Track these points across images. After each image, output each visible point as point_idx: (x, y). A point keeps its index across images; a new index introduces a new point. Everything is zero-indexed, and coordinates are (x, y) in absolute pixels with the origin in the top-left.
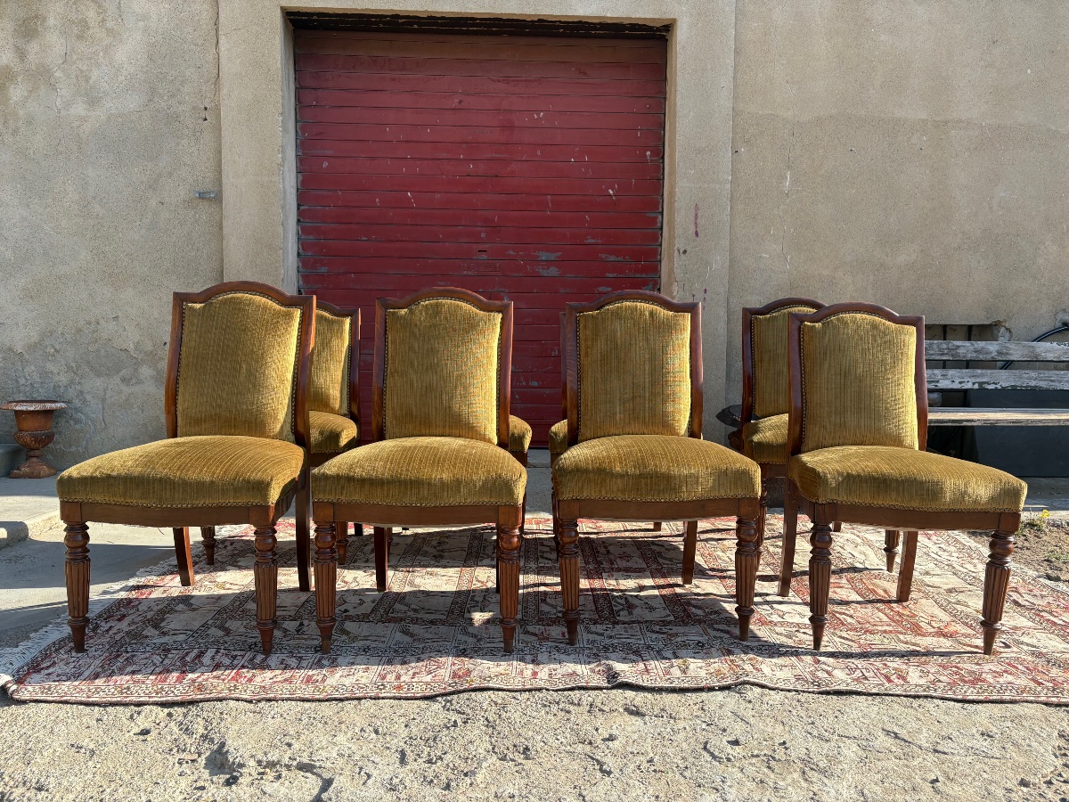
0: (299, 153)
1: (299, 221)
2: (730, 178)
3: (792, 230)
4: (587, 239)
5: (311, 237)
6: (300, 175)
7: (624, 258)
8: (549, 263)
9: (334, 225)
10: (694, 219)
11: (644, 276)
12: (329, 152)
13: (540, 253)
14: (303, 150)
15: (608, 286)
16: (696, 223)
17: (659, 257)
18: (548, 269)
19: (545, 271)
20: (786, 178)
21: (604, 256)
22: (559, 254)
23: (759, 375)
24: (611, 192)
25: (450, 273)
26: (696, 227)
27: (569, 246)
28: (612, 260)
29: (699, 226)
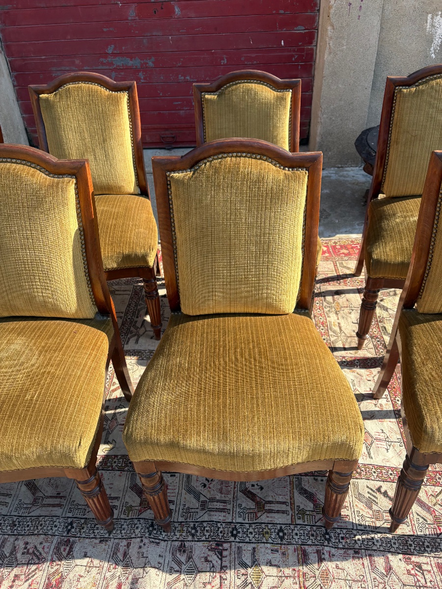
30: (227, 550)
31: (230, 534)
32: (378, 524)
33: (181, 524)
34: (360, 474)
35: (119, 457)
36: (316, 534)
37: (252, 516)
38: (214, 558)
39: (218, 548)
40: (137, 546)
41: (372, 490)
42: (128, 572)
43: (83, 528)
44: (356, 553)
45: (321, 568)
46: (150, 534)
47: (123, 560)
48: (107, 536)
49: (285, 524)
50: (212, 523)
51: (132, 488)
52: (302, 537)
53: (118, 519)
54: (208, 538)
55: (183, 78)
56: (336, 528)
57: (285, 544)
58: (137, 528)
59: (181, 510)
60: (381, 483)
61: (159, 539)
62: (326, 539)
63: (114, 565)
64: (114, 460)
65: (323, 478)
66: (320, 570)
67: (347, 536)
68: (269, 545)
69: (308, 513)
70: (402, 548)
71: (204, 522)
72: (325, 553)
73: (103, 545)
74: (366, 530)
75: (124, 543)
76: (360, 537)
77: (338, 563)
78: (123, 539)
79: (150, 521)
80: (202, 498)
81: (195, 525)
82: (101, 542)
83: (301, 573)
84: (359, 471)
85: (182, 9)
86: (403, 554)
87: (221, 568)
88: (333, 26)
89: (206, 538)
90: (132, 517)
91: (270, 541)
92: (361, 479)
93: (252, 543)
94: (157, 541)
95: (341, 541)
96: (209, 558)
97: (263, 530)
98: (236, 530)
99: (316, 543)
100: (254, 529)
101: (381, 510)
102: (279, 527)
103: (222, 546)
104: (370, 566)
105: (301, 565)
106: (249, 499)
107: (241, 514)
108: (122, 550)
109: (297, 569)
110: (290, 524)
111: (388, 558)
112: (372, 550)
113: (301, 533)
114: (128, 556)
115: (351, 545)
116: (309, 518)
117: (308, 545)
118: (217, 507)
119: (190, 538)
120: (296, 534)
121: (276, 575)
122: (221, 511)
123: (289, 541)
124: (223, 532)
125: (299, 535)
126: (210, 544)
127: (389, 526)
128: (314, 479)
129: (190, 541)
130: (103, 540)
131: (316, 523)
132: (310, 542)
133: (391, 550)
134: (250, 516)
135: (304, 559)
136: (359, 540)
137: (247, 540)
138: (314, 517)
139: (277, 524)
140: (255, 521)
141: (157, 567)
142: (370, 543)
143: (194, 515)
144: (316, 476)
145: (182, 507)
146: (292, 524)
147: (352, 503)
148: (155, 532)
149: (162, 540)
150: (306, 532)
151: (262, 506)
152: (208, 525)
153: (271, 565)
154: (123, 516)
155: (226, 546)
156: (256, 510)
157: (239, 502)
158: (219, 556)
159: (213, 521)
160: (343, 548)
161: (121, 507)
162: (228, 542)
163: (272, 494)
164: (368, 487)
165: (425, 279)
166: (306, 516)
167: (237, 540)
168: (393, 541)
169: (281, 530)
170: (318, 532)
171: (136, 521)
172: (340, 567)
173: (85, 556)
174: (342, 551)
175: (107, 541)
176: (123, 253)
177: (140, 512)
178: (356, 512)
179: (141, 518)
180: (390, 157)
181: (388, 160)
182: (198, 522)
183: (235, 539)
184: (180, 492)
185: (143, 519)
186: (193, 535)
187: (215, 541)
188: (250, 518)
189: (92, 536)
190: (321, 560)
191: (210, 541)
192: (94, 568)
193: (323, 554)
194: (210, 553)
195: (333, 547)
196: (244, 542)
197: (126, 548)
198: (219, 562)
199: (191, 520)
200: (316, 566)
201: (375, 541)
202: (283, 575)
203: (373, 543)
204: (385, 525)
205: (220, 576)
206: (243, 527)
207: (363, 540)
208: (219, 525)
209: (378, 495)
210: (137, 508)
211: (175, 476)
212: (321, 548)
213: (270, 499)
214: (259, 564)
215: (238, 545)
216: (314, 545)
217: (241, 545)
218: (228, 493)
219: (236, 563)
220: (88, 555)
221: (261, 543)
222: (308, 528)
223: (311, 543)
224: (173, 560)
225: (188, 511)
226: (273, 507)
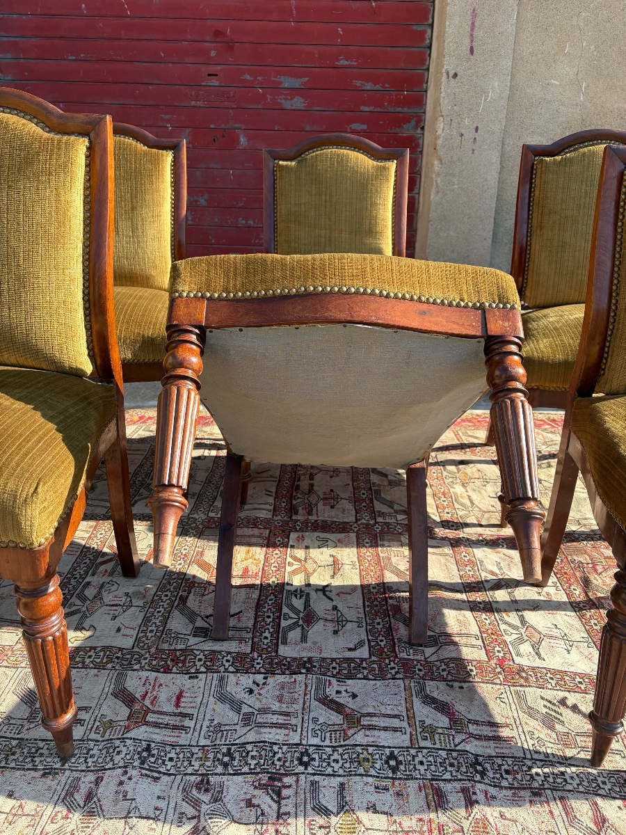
3: (592, 47)
4: (339, 60)
5: (9, 56)
7: (383, 87)
8: (293, 92)
9: (34, 40)
10: (469, 29)
11: (406, 110)
13: (282, 79)
15: (363, 123)
16: (472, 35)
17: (425, 85)
18: (292, 99)
19: (288, 102)
21: (358, 83)
22: (306, 79)
23: (536, 247)
25: (176, 104)
26: (472, 41)
27: (317, 69)
28: (368, 88)
29: (475, 39)
30: (289, 787)
31: (296, 762)
32: (569, 753)
33: (204, 750)
34: (526, 679)
35: (99, 649)
36: (459, 763)
37: (338, 735)
38: (265, 801)
39: (274, 785)
40: (116, 781)
41: (550, 702)
42: (91, 825)
43: (13, 754)
44: (535, 794)
45: (472, 815)
46: (143, 763)
47: (85, 805)
48: (58, 766)
49: (399, 748)
50: (262, 744)
51: (115, 695)
52: (433, 768)
53: (84, 741)
54: (254, 769)
55: (244, 222)
56: (493, 757)
57: (400, 779)
58: (119, 753)
59: (204, 728)
60: (566, 694)
61: (160, 772)
62: (477, 772)
63: (65, 812)
64: (90, 654)
65: (463, 684)
66: (470, 818)
67: (515, 768)
68: (370, 780)
69: (440, 731)
70: (618, 790)
71: (248, 743)
72: (478, 792)
73: (48, 781)
74: (547, 760)
75: (91, 777)
76: (539, 771)
77: (503, 809)
78: (88, 771)
79: (143, 743)
80: (245, 709)
81: (229, 749)
82: (44, 775)
83: (433, 826)
84: (524, 675)
85: (249, 139)
86: (622, 799)
87: (278, 817)
88: (440, 160)
89: (250, 769)
90: (111, 737)
91: (372, 772)
92: (529, 686)
93: (339, 776)
94: (156, 775)
95: (505, 776)
96: (254, 801)
97: (358, 755)
98: (309, 755)
99: (459, 777)
100: (342, 755)
101: (570, 732)
102: (387, 751)
103: (280, 780)
104: (565, 819)
105: (433, 811)
106: (331, 711)
107: (318, 732)
108: (84, 789)
109: (425, 817)
110: (407, 748)
111: (596, 804)
112: (564, 790)
113: (430, 761)
114: (95, 799)
115: (524, 782)
116: (442, 738)
117: (445, 780)
118: (272, 720)
119: (220, 769)
120: (421, 763)
121: (386, 828)
122: (281, 728)
123: (408, 773)
124: (283, 759)
125: (425, 764)
126: (258, 778)
127: (589, 757)
128: (447, 685)
129: (221, 774)
130: (49, 772)
131: (456, 746)
132: (447, 776)
133: (600, 792)
134: (333, 735)
135: (439, 801)
136: (537, 774)
137: (329, 770)
138: (451, 737)
139: (384, 747)
140: (342, 743)
141: (153, 816)
142: (559, 781)
143: (229, 734)
144: (450, 681)
145: (206, 723)
146: (412, 748)
147: (518, 719)
148: (152, 760)
149: (164, 774)
150: (439, 760)
151: (356, 720)
152: (255, 749)
153: (376, 812)
154: (93, 736)
155: (286, 780)
156: (345, 726)
157: (312, 715)
158: (275, 797)
159: (265, 742)
160: (511, 788)
161: (92, 722)
162: (293, 774)
163: (374, 704)
164: (542, 698)
165: (609, 339)
166: (437, 737)
167: (310, 770)
168: (600, 780)
169: (392, 756)
170: (461, 760)
171: (117, 743)
172: (508, 816)
173: (10, 795)
174: (509, 793)
175: (57, 773)
176: (143, 336)
177: (128, 729)
178: (526, 733)
179: (127, 738)
180: (533, 249)
181: (529, 254)
182: (237, 744)
183: (306, 769)
184: (204, 701)
185: (131, 739)
186: (225, 765)
187: (268, 773)
188: (333, 738)
189: (30, 766)
190: (470, 803)
191: (257, 774)
192: (24, 817)
193: (475, 793)
194: (257, 792)
195: (491, 785)
196: (324, 775)
197: (92, 785)
198: (275, 806)
199: (223, 742)
200: (463, 812)
201: (567, 777)
202: (400, 829)
203: (565, 780)
204: (582, 755)
205: (277, 831)
206: (320, 752)
207: (546, 776)
208: (276, 748)
209: (562, 709)
210: (121, 723)
211: (197, 677)
212: (468, 784)
213: (371, 710)
214: (353, 810)
215: (312, 778)
216: (455, 780)
217: (317, 778)
218: (294, 701)
219: (308, 807)
220: (16, 795)
221: (356, 775)
222: (444, 754)
223: (450, 777)
224: (183, 800)
225: (218, 729)
226: (375, 721)
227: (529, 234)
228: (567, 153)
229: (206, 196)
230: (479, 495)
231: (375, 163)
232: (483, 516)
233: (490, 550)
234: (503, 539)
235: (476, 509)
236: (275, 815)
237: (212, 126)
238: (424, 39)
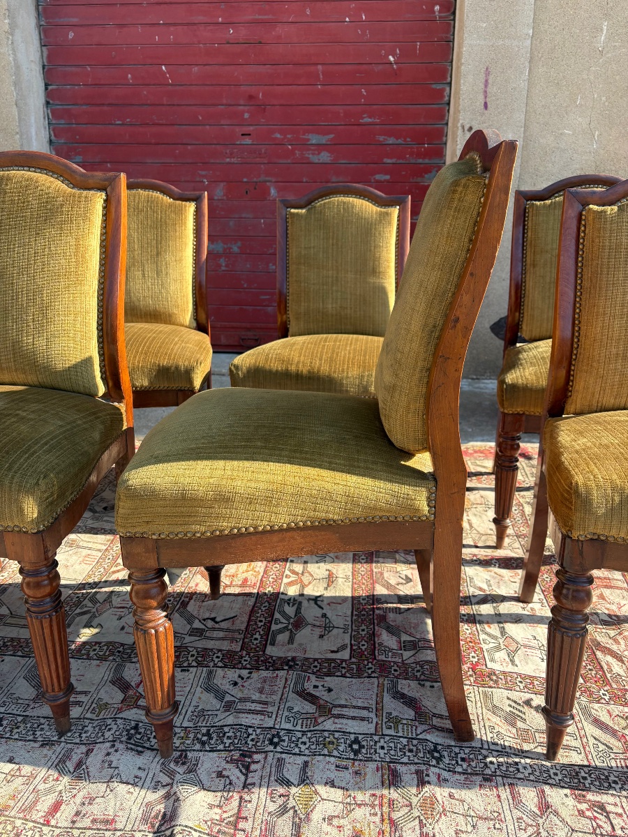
0: (42, 23)
1: (48, 103)
2: (531, 32)
3: (604, 99)
4: (363, 118)
5: (63, 122)
6: (44, 48)
7: (405, 141)
8: (320, 148)
9: (84, 107)
10: (483, 86)
11: (427, 161)
12: (74, 20)
13: (310, 136)
14: (46, 18)
15: (386, 174)
16: (485, 92)
17: (444, 139)
18: (319, 154)
19: (315, 156)
20: (602, 30)
21: (381, 138)
22: (332, 136)
23: (530, 284)
24: (391, 58)
25: (212, 161)
26: (486, 97)
27: (343, 127)
28: (391, 142)
29: (489, 95)
30: (257, 762)
31: (267, 742)
32: (526, 747)
33: (186, 730)
34: (496, 682)
35: (104, 644)
36: (417, 749)
37: (309, 722)
38: (234, 773)
39: (244, 762)
40: (105, 752)
41: (515, 702)
42: (78, 788)
43: (18, 728)
44: (486, 780)
45: (422, 793)
46: (129, 738)
47: (74, 771)
48: (55, 738)
49: (364, 734)
50: (238, 727)
51: (113, 683)
52: (392, 752)
53: (80, 719)
54: (229, 747)
56: (452, 746)
57: (361, 760)
58: (110, 730)
59: (189, 712)
60: (533, 696)
61: (144, 747)
62: (433, 757)
63: (56, 775)
64: (94, 648)
65: (434, 684)
66: (420, 796)
67: (471, 756)
68: (332, 759)
69: (405, 722)
70: (569, 781)
71: (226, 726)
72: (431, 774)
73: (45, 751)
74: (503, 751)
75: (83, 749)
76: (494, 760)
77: (453, 791)
78: (81, 744)
79: (133, 722)
80: (228, 698)
81: (209, 731)
82: (42, 746)
83: (385, 800)
84: (494, 678)
85: (279, 190)
86: (570, 788)
87: (244, 787)
89: (225, 747)
90: (105, 717)
91: (335, 753)
92: (498, 688)
93: (305, 755)
94: (140, 749)
95: (460, 762)
96: (224, 773)
97: (325, 739)
98: (279, 737)
99: (416, 761)
100: (310, 738)
101: (530, 728)
102: (352, 737)
103: (250, 757)
104: (511, 801)
105: (385, 788)
106: (306, 702)
107: (291, 719)
108: (75, 758)
109: (378, 793)
110: (371, 734)
111: (543, 791)
112: (515, 778)
113: (391, 747)
114: (84, 767)
115: (478, 769)
116: (405, 728)
117: (402, 763)
118: (250, 708)
119: (198, 746)
120: (382, 748)
121: (340, 800)
122: (257, 714)
123: (368, 756)
124: (256, 740)
125: (386, 748)
126: (231, 754)
127: (545, 752)
128: (419, 684)
129: (198, 751)
130: (47, 743)
131: (417, 735)
132: (405, 760)
133: (550, 781)
134: (305, 722)
135: (393, 780)
136: (492, 763)
137: (297, 750)
138: (414, 728)
139: (350, 733)
140: (312, 729)
141: (132, 782)
142: (511, 769)
143: (211, 718)
144: (423, 680)
145: (191, 709)
146: (375, 735)
147: (481, 715)
148: (139, 736)
149: (148, 749)
150: (399, 746)
151: (327, 710)
152: (232, 730)
153: (333, 786)
154: (89, 715)
155: (256, 757)
156: (316, 715)
157: (288, 704)
158: (244, 771)
159: (241, 725)
160: (464, 774)
161: (89, 704)
162: (262, 752)
163: (347, 697)
164: (508, 698)
166: (400, 726)
167: (279, 749)
168: (552, 772)
169: (356, 741)
170: (420, 747)
171: (109, 721)
172: (457, 796)
173: (11, 761)
174: (462, 777)
175: (54, 745)
176: (159, 365)
177: (120, 710)
178: (487, 727)
179: (119, 718)
180: (527, 286)
181: (524, 290)
182: (216, 726)
183: (275, 748)
184: (193, 690)
185: (122, 718)
186: (203, 743)
187: (240, 750)
188: (304, 724)
189: (31, 738)
190: (422, 783)
191: (231, 751)
192: (21, 778)
193: (428, 775)
194: (228, 766)
195: (446, 770)
196: (291, 754)
197: (83, 755)
198: (243, 778)
199: (204, 725)
200: (414, 790)
201: (520, 767)
202: (354, 802)
203: (518, 770)
204: (539, 750)
205: (241, 798)
206: (290, 735)
207: (500, 765)
208: (250, 730)
209: (526, 709)
210: (115, 706)
211: (188, 671)
212: (423, 768)
213: (343, 702)
214: (312, 784)
215: (279, 755)
216: (411, 763)
217: (284, 756)
218: (273, 693)
219: (272, 779)
220: (16, 761)
221: (320, 755)
222: (404, 741)
223: (407, 761)
224: (161, 771)
225: (202, 714)
226: (345, 711)
227: (524, 272)
228: (556, 197)
229: (239, 244)
230: (479, 519)
231: (379, 209)
232: (480, 538)
233: (483, 569)
234: (497, 559)
235: (475, 531)
236: (242, 785)
237: (245, 180)
238: (443, 97)
